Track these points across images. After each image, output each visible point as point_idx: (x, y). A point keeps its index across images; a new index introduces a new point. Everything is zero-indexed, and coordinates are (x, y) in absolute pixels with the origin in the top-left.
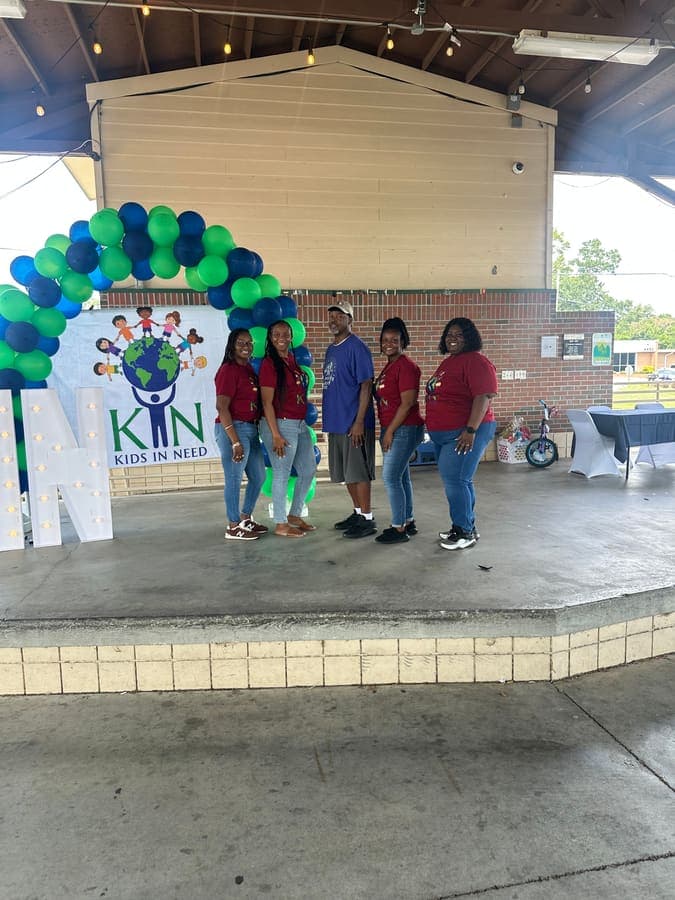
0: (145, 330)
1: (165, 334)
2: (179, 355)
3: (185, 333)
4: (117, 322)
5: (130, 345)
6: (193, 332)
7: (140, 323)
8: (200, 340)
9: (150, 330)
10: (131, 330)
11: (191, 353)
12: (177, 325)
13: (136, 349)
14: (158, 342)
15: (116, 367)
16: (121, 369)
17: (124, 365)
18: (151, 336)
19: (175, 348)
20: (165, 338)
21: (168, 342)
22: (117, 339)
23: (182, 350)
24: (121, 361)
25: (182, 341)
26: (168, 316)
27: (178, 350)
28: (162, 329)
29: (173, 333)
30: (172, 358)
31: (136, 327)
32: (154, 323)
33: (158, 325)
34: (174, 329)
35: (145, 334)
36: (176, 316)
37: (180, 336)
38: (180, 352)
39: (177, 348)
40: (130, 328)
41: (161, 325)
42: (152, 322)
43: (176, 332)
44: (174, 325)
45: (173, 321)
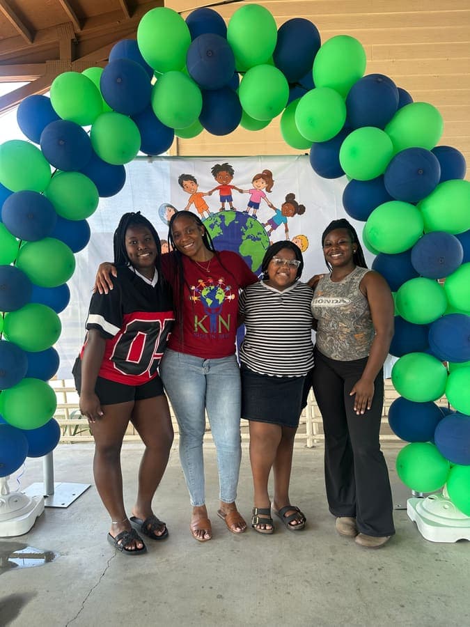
0: (223, 200)
1: (251, 204)
2: (269, 234)
3: (279, 201)
4: (185, 182)
6: (290, 198)
7: (217, 189)
8: (301, 210)
9: (230, 200)
10: (204, 198)
11: (287, 230)
12: (268, 190)
13: (212, 227)
14: (242, 217)
18: (232, 208)
19: (264, 225)
20: (251, 212)
21: (255, 217)
23: (275, 227)
25: (274, 214)
26: (256, 179)
27: (268, 228)
28: (247, 197)
30: (259, 239)
31: (210, 194)
32: (236, 188)
33: (241, 191)
34: (264, 196)
35: (223, 205)
36: (267, 176)
37: (271, 206)
38: (271, 230)
39: (267, 224)
40: (202, 195)
41: (246, 192)
42: (234, 187)
43: (267, 201)
44: (264, 190)
45: (262, 184)
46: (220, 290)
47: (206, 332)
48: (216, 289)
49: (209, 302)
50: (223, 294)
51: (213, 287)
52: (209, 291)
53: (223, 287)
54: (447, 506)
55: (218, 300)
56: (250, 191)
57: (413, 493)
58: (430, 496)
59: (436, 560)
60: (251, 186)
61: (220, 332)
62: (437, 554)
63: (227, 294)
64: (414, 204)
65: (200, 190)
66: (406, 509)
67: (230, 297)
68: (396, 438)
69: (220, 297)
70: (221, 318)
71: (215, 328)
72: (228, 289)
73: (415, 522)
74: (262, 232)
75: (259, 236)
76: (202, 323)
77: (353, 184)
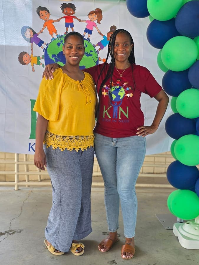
1: (86, 31)
2: (98, 52)
3: (106, 30)
4: (41, 12)
5: (53, 39)
6: (113, 29)
7: (63, 18)
9: (72, 26)
10: (54, 24)
12: (99, 22)
13: (59, 44)
15: (39, 58)
16: (43, 61)
17: (46, 57)
19: (95, 46)
20: (86, 36)
21: (88, 40)
22: (41, 32)
23: (102, 48)
24: (43, 53)
25: (102, 38)
26: (91, 13)
27: (98, 48)
28: (84, 26)
29: (95, 31)
30: (91, 55)
31: (58, 21)
32: (77, 18)
33: (80, 21)
34: (96, 26)
35: (67, 30)
36: (98, 12)
37: (100, 33)
38: (99, 50)
39: (97, 45)
40: (53, 21)
41: (84, 21)
42: (75, 17)
43: (97, 29)
44: (96, 22)
45: (95, 17)
46: (122, 89)
47: (110, 117)
48: (120, 88)
49: (114, 97)
50: (124, 92)
51: (118, 87)
52: (114, 89)
53: (125, 87)
54: (197, 228)
55: (120, 96)
56: (87, 21)
57: (178, 220)
58: (187, 222)
59: (188, 260)
60: (87, 18)
61: (120, 118)
62: (189, 256)
63: (127, 92)
64: (193, 39)
65: (51, 18)
66: (173, 229)
67: (128, 95)
68: (171, 186)
69: (122, 94)
70: (121, 109)
71: (117, 115)
72: (128, 89)
73: (177, 237)
74: (93, 50)
75: (91, 53)
76: (108, 111)
77: (155, 23)
